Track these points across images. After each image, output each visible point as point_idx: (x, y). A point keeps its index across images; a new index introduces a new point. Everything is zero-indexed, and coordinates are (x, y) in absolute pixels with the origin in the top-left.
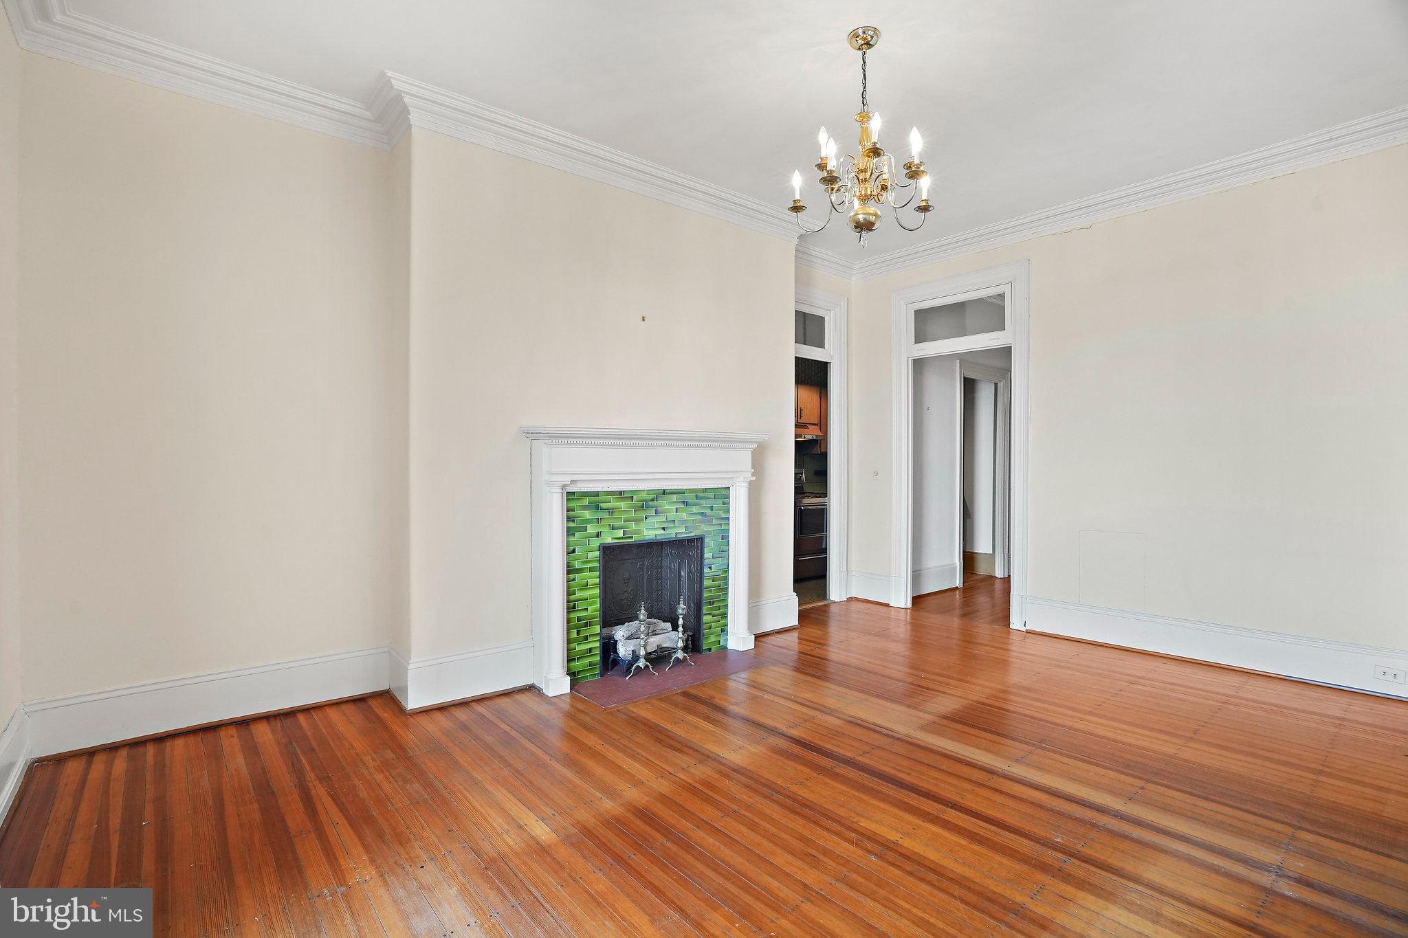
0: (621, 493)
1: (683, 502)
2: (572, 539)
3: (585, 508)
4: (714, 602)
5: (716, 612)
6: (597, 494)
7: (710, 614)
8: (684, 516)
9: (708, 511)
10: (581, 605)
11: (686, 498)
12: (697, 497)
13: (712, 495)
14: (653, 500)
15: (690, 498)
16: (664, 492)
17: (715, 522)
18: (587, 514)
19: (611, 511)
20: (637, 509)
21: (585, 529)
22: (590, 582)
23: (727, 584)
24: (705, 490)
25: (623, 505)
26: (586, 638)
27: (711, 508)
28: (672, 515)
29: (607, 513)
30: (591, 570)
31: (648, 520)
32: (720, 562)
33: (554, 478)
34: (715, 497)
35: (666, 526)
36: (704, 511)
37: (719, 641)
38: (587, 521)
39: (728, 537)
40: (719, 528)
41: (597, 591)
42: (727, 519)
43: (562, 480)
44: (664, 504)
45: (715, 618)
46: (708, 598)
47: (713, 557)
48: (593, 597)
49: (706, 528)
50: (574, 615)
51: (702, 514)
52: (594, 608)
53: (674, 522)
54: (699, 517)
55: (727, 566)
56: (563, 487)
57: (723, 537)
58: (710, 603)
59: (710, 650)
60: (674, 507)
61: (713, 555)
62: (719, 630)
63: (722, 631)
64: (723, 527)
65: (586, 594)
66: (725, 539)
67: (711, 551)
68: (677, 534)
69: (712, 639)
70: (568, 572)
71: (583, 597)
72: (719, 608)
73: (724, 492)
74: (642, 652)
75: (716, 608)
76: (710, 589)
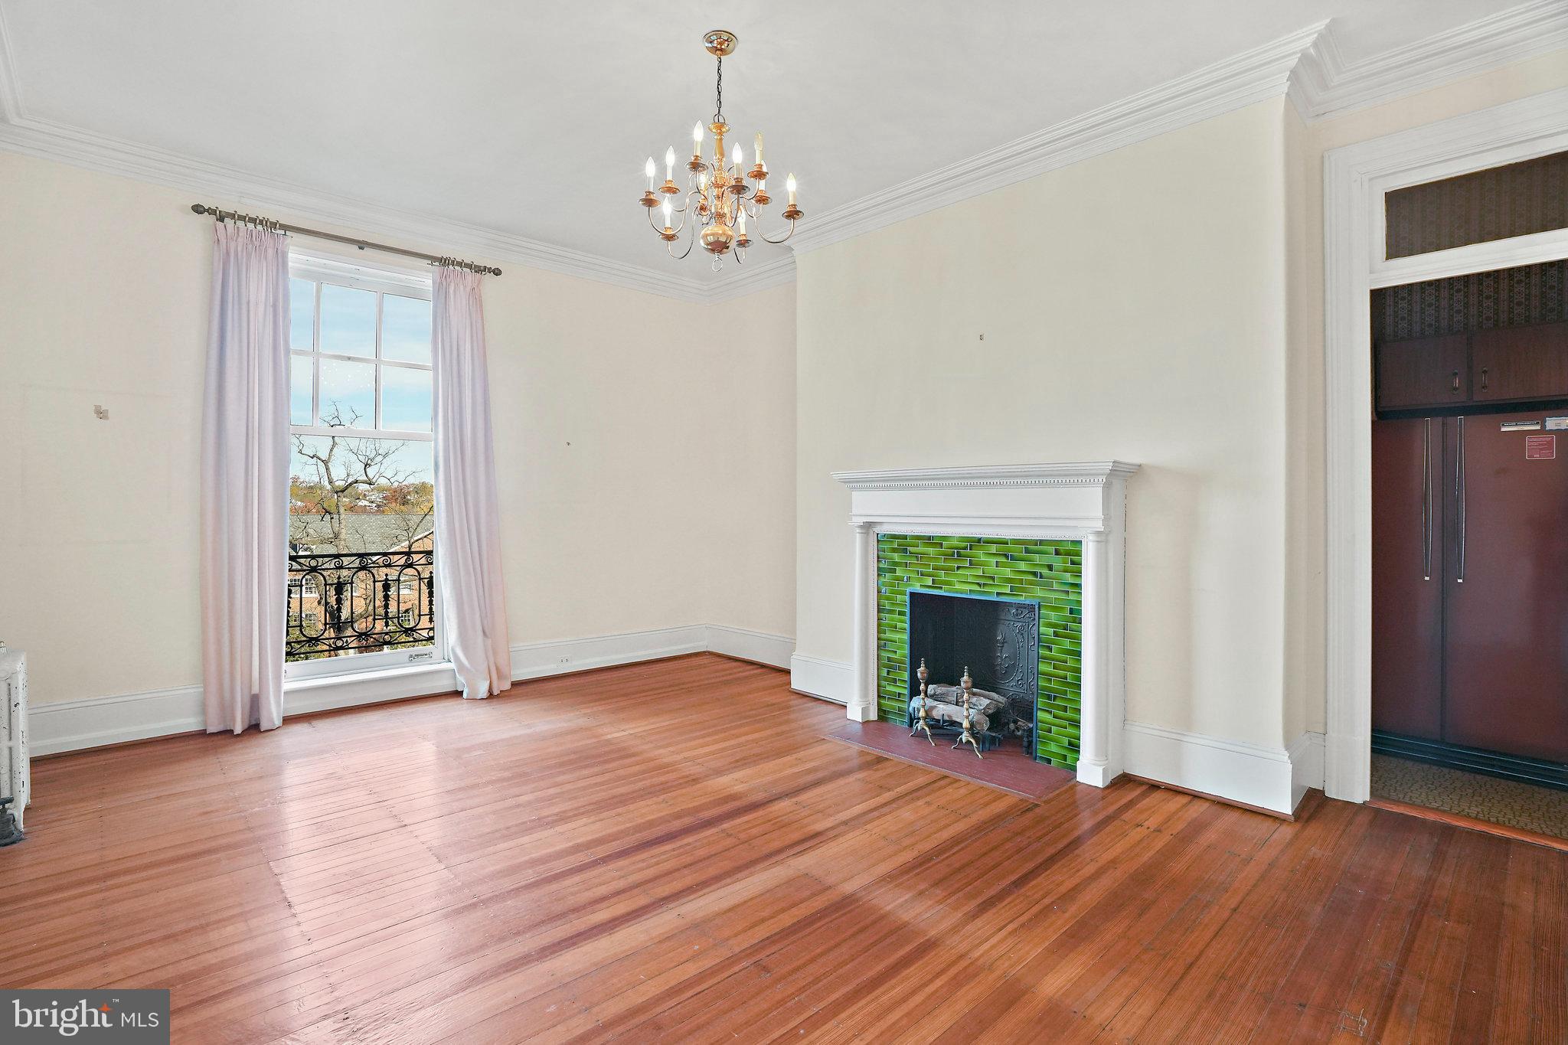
0: (929, 538)
1: (1006, 556)
2: (882, 579)
3: (894, 550)
4: (1055, 697)
5: (1061, 713)
6: (905, 537)
7: (1050, 712)
8: (1007, 572)
9: (1045, 572)
10: (890, 646)
11: (1009, 551)
12: (1027, 551)
13: (1052, 549)
14: (965, 548)
15: (1017, 551)
16: (979, 540)
17: (1056, 586)
18: (896, 557)
19: (916, 555)
20: (949, 556)
21: (894, 571)
22: (899, 625)
23: (1079, 679)
24: (1041, 542)
25: (931, 550)
26: (895, 681)
27: (1050, 567)
28: (992, 569)
29: (915, 559)
30: (901, 613)
31: (960, 572)
32: (1067, 644)
33: (854, 519)
34: (1057, 553)
35: (982, 581)
36: (1038, 570)
37: (1065, 757)
38: (896, 564)
39: (1079, 612)
40: (1063, 596)
41: (906, 637)
42: (1078, 586)
43: (861, 520)
44: (980, 555)
45: (1057, 721)
46: (1045, 688)
47: (1056, 634)
48: (901, 641)
49: (1041, 593)
50: (884, 654)
51: (1035, 574)
52: (903, 652)
53: (993, 578)
54: (1031, 578)
55: (1079, 654)
56: (868, 526)
57: (1071, 611)
58: (1049, 697)
59: (1049, 761)
60: (993, 560)
61: (1054, 632)
62: (1065, 741)
63: (1070, 744)
64: (1072, 597)
65: (896, 636)
66: (1075, 614)
67: (1050, 625)
68: (998, 594)
69: (1053, 747)
70: (879, 611)
71: (893, 639)
72: (1065, 709)
73: (1070, 547)
74: (922, 714)
75: (1058, 707)
76: (1048, 676)
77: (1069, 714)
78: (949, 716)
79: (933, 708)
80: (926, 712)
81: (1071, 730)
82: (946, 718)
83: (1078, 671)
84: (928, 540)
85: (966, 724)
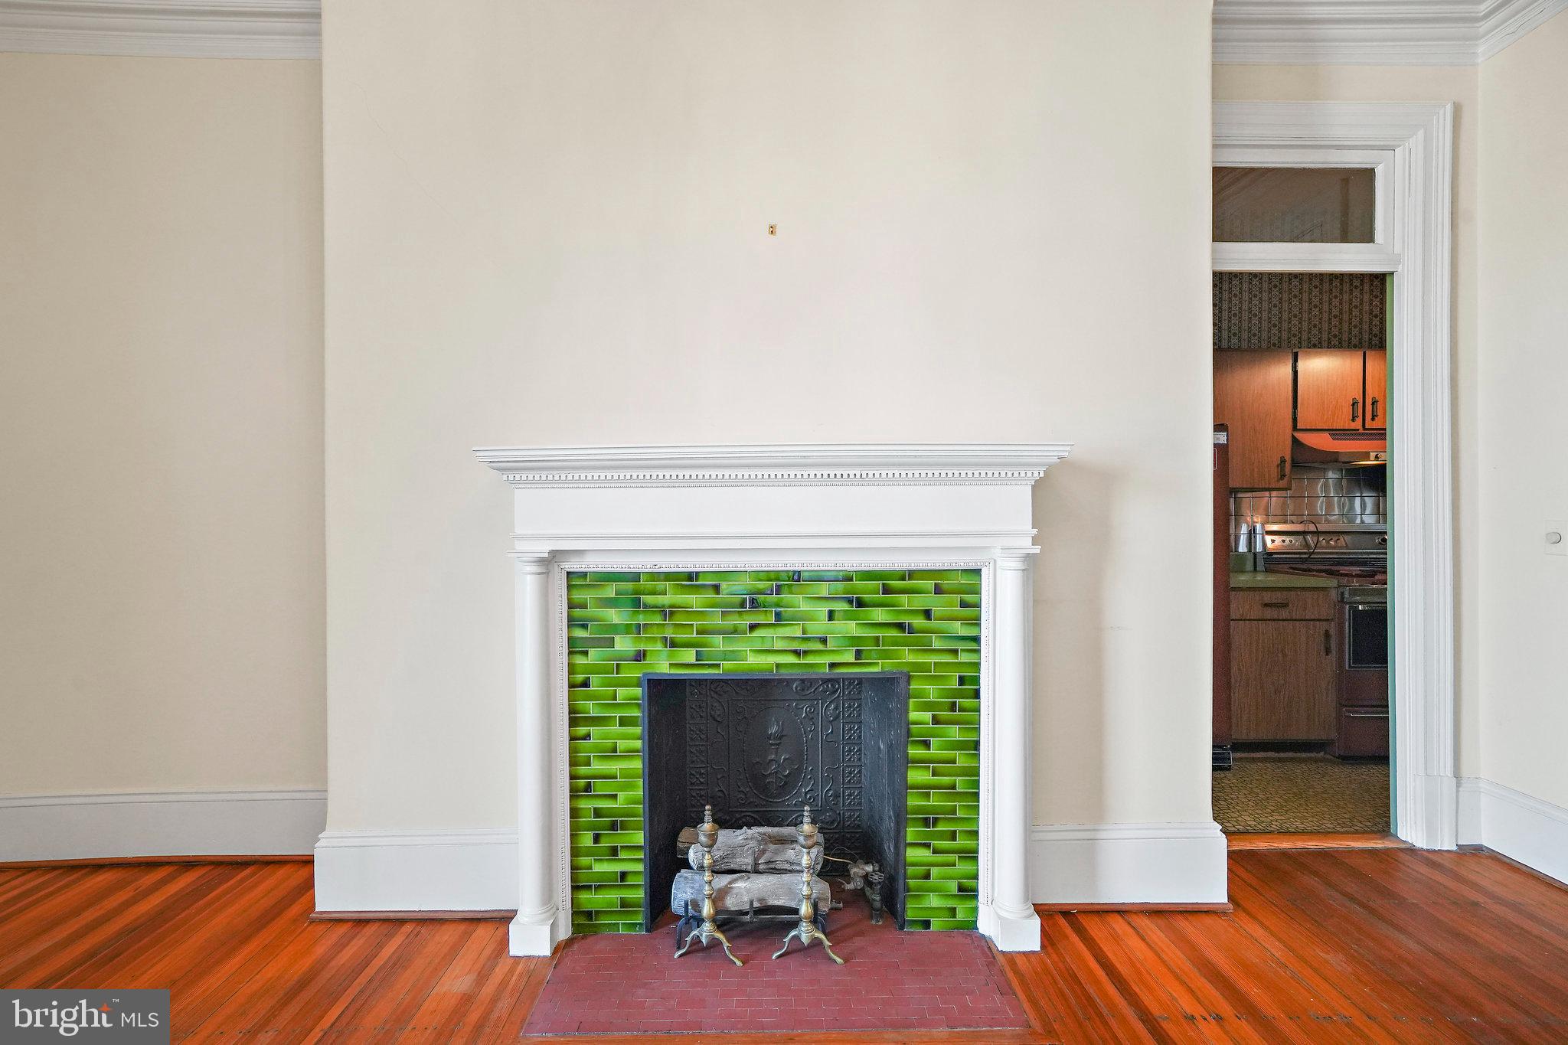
0: (690, 576)
1: (849, 599)
2: (580, 660)
3: (609, 603)
4: (936, 820)
5: (945, 844)
6: (635, 577)
7: (928, 846)
8: (850, 628)
9: (918, 622)
10: (600, 788)
11: (856, 589)
12: (887, 590)
13: (929, 584)
14: (766, 592)
15: (869, 590)
16: (796, 576)
18: (614, 616)
19: (668, 612)
21: (611, 643)
22: (622, 745)
24: (911, 574)
25: (694, 600)
26: (614, 851)
27: (927, 614)
28: (819, 626)
29: (660, 616)
30: (624, 722)
31: (757, 633)
32: (954, 733)
33: (520, 546)
34: (938, 590)
35: (803, 647)
36: (905, 619)
37: (953, 911)
38: (615, 629)
39: (976, 680)
40: (948, 659)
41: (637, 764)
42: (976, 639)
43: (544, 548)
44: (798, 601)
45: (940, 858)
46: (918, 810)
47: (936, 720)
48: (628, 774)
49: (911, 658)
50: (587, 804)
51: (900, 626)
52: (631, 796)
53: (824, 641)
54: (894, 633)
55: (976, 745)
56: (549, 562)
57: (962, 680)
58: (926, 822)
59: (927, 924)
60: (823, 609)
61: (934, 716)
62: (953, 886)
63: (961, 889)
64: (963, 658)
65: (614, 767)
66: (970, 685)
67: (927, 706)
68: (832, 665)
69: (934, 901)
70: (574, 722)
71: (607, 772)
72: (953, 836)
73: (964, 580)
74: (707, 909)
75: (942, 836)
76: (925, 790)
77: (961, 842)
78: (760, 900)
79: (722, 893)
80: (714, 902)
81: (963, 867)
82: (756, 905)
83: (975, 772)
84: (689, 579)
85: (805, 909)
